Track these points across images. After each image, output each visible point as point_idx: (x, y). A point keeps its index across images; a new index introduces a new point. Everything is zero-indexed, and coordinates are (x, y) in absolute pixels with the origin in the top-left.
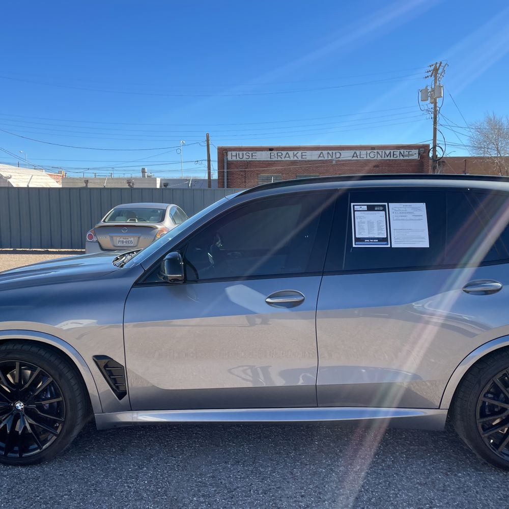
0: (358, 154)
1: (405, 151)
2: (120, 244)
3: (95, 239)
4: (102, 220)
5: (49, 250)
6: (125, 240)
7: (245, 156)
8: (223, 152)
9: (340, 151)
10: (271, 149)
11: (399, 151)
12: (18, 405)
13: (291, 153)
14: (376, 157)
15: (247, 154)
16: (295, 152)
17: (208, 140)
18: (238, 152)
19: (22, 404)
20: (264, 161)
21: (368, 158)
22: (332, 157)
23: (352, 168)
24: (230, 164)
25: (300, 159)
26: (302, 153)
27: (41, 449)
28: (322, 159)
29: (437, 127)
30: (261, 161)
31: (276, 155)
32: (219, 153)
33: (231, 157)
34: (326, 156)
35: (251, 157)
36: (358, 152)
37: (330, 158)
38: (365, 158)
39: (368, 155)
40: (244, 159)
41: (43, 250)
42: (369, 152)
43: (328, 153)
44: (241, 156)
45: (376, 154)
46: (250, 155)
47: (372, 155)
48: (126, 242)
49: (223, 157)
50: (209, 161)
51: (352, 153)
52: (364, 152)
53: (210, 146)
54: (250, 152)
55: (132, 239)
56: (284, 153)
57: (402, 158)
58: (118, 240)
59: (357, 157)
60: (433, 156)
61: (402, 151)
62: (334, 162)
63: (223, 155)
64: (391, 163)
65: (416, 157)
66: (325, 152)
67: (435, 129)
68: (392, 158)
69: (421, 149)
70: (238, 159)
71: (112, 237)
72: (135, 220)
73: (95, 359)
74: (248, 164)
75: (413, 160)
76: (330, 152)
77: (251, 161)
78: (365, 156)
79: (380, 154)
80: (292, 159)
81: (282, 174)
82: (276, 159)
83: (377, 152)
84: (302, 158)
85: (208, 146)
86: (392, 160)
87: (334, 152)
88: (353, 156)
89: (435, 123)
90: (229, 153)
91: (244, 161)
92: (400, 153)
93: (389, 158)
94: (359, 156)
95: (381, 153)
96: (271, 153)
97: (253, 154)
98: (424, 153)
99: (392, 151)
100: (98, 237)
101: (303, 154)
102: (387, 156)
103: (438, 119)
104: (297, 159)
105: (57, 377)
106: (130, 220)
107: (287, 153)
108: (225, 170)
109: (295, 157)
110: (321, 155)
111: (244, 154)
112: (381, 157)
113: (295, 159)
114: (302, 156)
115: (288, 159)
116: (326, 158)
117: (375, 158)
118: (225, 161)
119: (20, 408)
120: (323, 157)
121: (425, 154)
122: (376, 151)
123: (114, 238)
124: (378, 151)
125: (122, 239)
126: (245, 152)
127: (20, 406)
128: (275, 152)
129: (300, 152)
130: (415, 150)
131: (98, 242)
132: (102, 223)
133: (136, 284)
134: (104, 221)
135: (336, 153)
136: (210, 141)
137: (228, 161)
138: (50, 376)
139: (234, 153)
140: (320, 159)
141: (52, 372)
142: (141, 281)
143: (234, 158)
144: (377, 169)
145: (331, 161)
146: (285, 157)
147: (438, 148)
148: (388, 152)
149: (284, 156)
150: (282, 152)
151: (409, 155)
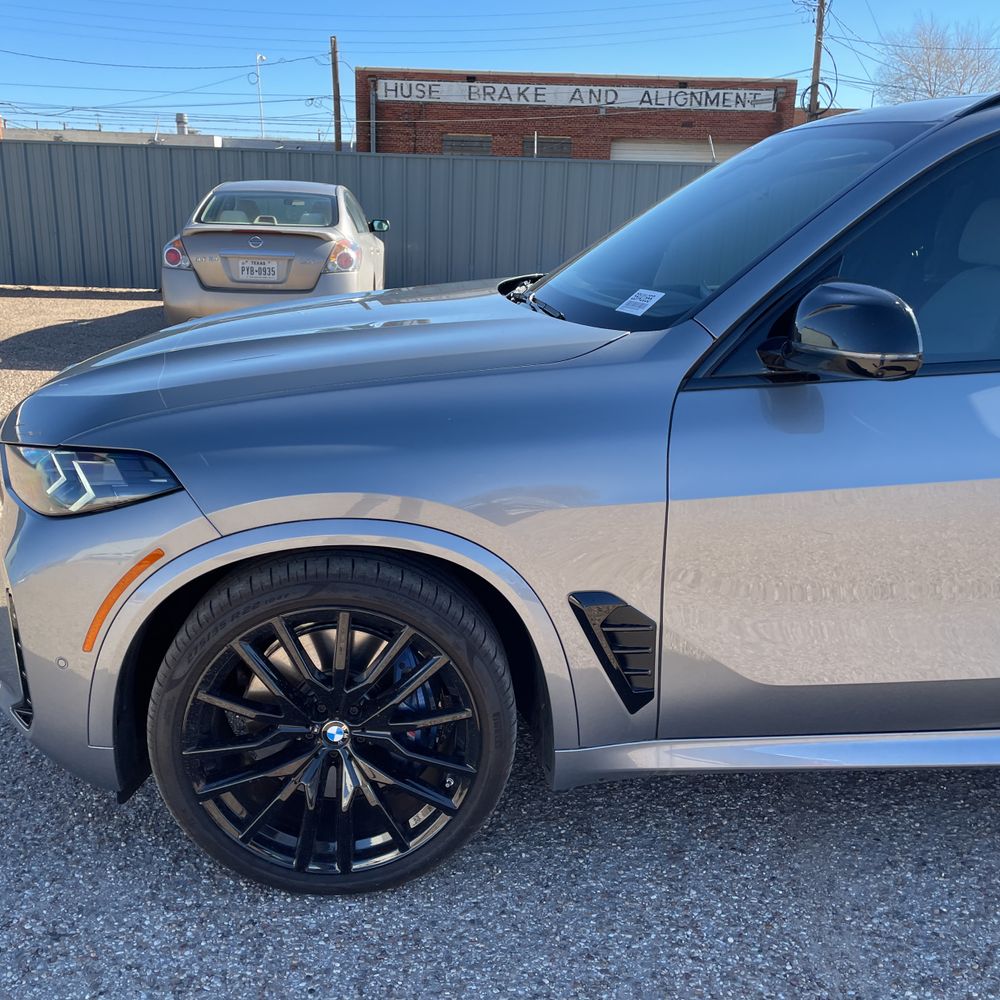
0: (653, 97)
1: (748, 92)
2: (245, 276)
3: (184, 263)
4: (194, 219)
5: (34, 287)
6: (256, 267)
7: (415, 92)
8: (367, 81)
9: (615, 88)
10: (471, 78)
11: (735, 92)
12: (332, 730)
13: (513, 88)
14: (688, 103)
15: (420, 87)
16: (523, 87)
17: (334, 53)
18: (399, 82)
19: (345, 727)
20: (456, 104)
21: (673, 105)
22: (599, 101)
23: (639, 126)
24: (383, 108)
25: (532, 102)
26: (536, 89)
27: (403, 848)
28: (579, 103)
29: (823, 42)
30: (448, 104)
31: (481, 92)
32: (358, 83)
33: (385, 91)
34: (586, 98)
35: (427, 93)
36: (652, 92)
37: (594, 103)
38: (666, 106)
39: (673, 99)
40: (413, 99)
41: (18, 287)
42: (675, 91)
43: (591, 92)
44: (406, 92)
45: (689, 96)
46: (426, 89)
47: (680, 100)
48: (259, 271)
49: (369, 92)
50: (337, 99)
51: (640, 92)
52: (664, 92)
53: (339, 64)
54: (427, 83)
55: (273, 264)
56: (499, 87)
57: (740, 107)
58: (241, 265)
59: (650, 102)
60: (810, 106)
61: (741, 93)
62: (603, 112)
63: (368, 87)
64: (716, 119)
65: (769, 107)
66: (584, 89)
67: (819, 45)
68: (721, 107)
69: (779, 90)
70: (400, 98)
71: (226, 258)
72: (272, 220)
73: (577, 603)
74: (421, 109)
75: (763, 112)
76: (596, 89)
77: (429, 103)
78: (666, 101)
79: (696, 98)
80: (515, 101)
81: (494, 135)
82: (482, 101)
83: (692, 94)
84: (536, 100)
85: (335, 64)
86: (721, 111)
87: (603, 89)
88: (643, 101)
89: (819, 32)
90: (381, 83)
91: (413, 103)
92: (738, 96)
93: (714, 107)
94: (653, 102)
95: (698, 96)
96: (470, 87)
97: (433, 88)
98: (784, 98)
99: (721, 92)
100: (193, 259)
101: (539, 91)
102: (712, 103)
103: (825, 23)
104: (526, 103)
105: (463, 655)
106: (261, 220)
107: (506, 88)
108: (373, 121)
109: (522, 97)
110: (577, 96)
111: (414, 87)
112: (700, 103)
113: (523, 101)
114: (537, 95)
115: (507, 102)
116: (586, 103)
117: (687, 106)
118: (373, 100)
119: (338, 738)
120: (581, 99)
121: (786, 102)
122: (688, 91)
123: (232, 261)
124: (694, 91)
125: (249, 264)
126: (414, 83)
127: (339, 732)
128: (480, 85)
129: (532, 88)
130: (768, 92)
131: (191, 268)
132: (196, 226)
133: (690, 382)
134: (198, 220)
135: (607, 91)
136: (338, 54)
137: (378, 103)
138: (441, 651)
139: (391, 84)
140: (574, 103)
141: (449, 639)
142: (701, 374)
143: (391, 96)
144: (690, 130)
145: (596, 109)
146: (501, 97)
147: (821, 88)
148: (712, 94)
149: (498, 92)
150: (494, 85)
151: (754, 102)
